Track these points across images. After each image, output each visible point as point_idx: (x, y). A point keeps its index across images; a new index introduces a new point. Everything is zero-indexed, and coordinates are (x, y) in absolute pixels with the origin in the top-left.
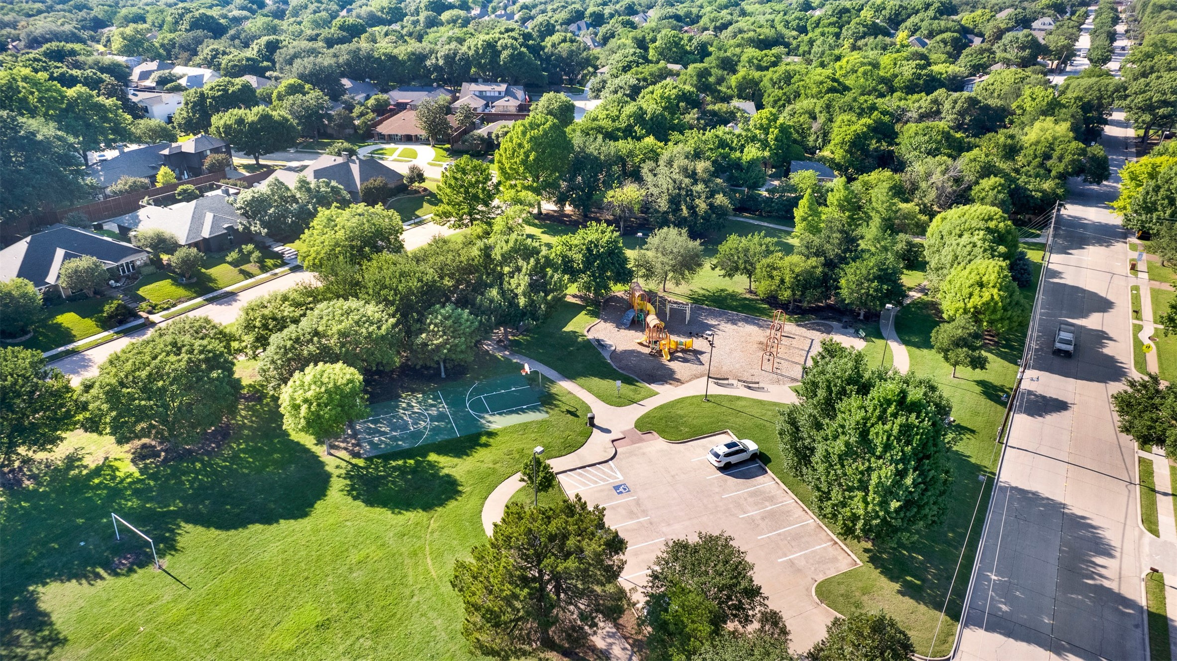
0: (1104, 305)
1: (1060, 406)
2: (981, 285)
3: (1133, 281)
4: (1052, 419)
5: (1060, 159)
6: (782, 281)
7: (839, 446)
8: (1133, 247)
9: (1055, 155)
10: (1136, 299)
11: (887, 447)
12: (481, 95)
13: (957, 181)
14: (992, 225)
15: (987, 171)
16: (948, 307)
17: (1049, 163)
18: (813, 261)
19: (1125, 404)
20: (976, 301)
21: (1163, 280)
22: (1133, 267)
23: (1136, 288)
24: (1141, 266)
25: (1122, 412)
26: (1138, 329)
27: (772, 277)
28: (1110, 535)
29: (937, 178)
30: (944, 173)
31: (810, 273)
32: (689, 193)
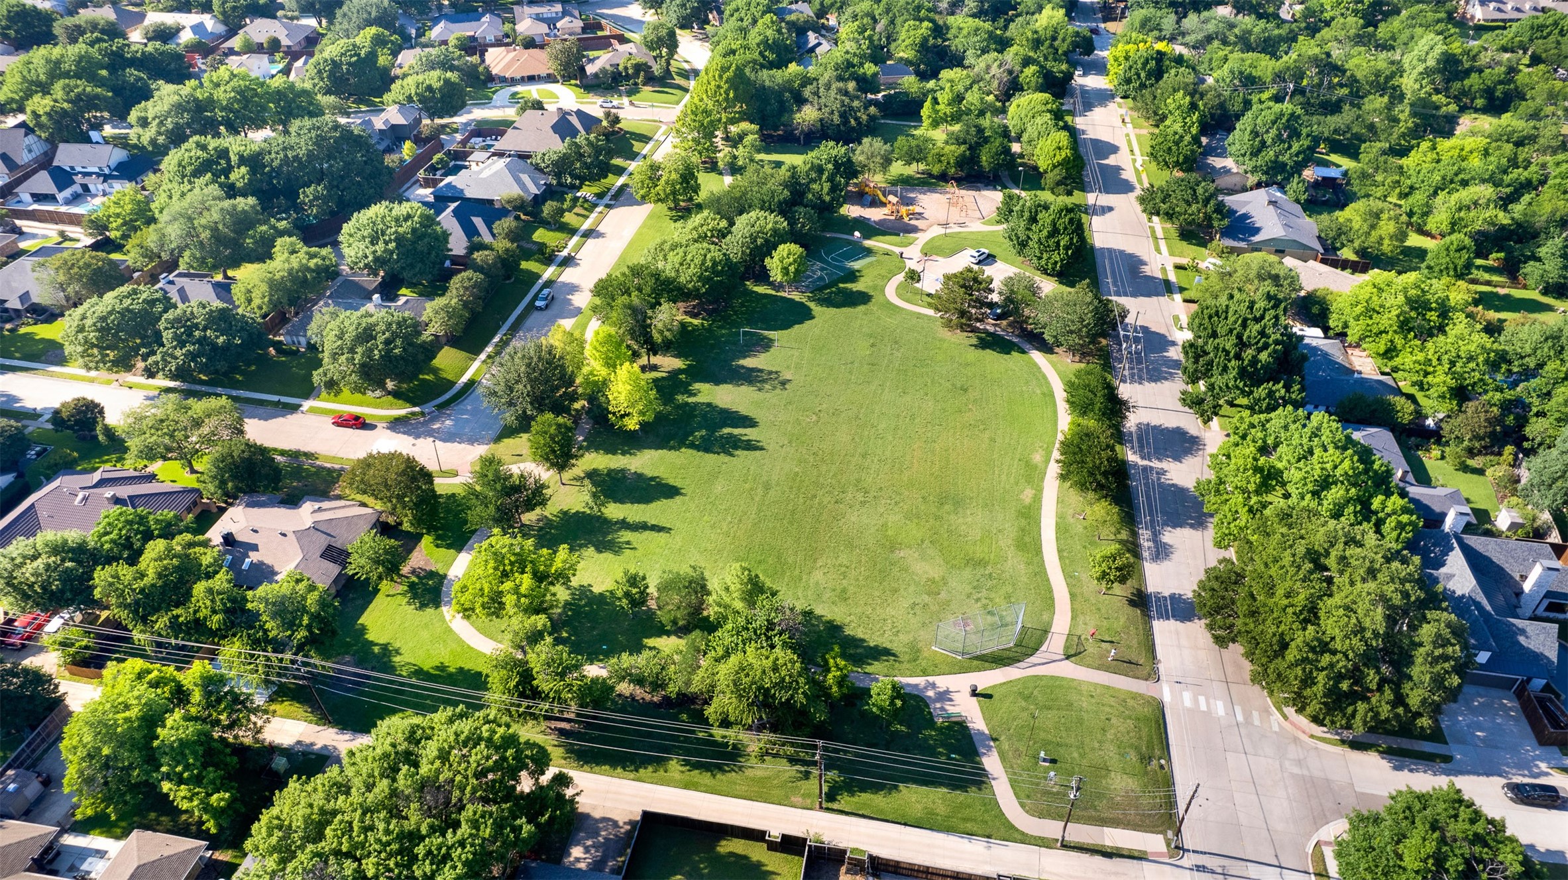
0: (1114, 149)
1: (1110, 209)
2: (1059, 148)
3: (1125, 131)
4: (1108, 215)
5: (1064, 40)
6: (948, 163)
7: (1045, 233)
8: (1120, 106)
9: (1060, 37)
10: (1129, 142)
11: (1065, 229)
12: (539, 18)
13: (1010, 72)
14: (1049, 106)
15: (1027, 62)
16: (1043, 165)
17: (1056, 43)
18: (963, 148)
19: (1142, 200)
20: (1058, 158)
21: (1141, 127)
22: (1123, 121)
23: (1127, 135)
24: (1127, 120)
25: (1141, 204)
26: (1134, 161)
27: (940, 161)
28: (1145, 258)
29: (994, 70)
30: (1000, 66)
31: (963, 155)
32: (851, 109)
